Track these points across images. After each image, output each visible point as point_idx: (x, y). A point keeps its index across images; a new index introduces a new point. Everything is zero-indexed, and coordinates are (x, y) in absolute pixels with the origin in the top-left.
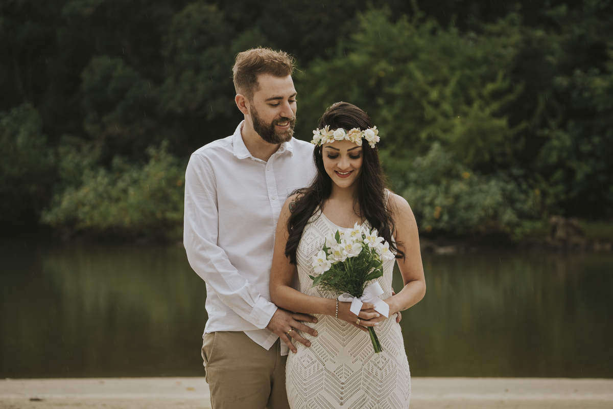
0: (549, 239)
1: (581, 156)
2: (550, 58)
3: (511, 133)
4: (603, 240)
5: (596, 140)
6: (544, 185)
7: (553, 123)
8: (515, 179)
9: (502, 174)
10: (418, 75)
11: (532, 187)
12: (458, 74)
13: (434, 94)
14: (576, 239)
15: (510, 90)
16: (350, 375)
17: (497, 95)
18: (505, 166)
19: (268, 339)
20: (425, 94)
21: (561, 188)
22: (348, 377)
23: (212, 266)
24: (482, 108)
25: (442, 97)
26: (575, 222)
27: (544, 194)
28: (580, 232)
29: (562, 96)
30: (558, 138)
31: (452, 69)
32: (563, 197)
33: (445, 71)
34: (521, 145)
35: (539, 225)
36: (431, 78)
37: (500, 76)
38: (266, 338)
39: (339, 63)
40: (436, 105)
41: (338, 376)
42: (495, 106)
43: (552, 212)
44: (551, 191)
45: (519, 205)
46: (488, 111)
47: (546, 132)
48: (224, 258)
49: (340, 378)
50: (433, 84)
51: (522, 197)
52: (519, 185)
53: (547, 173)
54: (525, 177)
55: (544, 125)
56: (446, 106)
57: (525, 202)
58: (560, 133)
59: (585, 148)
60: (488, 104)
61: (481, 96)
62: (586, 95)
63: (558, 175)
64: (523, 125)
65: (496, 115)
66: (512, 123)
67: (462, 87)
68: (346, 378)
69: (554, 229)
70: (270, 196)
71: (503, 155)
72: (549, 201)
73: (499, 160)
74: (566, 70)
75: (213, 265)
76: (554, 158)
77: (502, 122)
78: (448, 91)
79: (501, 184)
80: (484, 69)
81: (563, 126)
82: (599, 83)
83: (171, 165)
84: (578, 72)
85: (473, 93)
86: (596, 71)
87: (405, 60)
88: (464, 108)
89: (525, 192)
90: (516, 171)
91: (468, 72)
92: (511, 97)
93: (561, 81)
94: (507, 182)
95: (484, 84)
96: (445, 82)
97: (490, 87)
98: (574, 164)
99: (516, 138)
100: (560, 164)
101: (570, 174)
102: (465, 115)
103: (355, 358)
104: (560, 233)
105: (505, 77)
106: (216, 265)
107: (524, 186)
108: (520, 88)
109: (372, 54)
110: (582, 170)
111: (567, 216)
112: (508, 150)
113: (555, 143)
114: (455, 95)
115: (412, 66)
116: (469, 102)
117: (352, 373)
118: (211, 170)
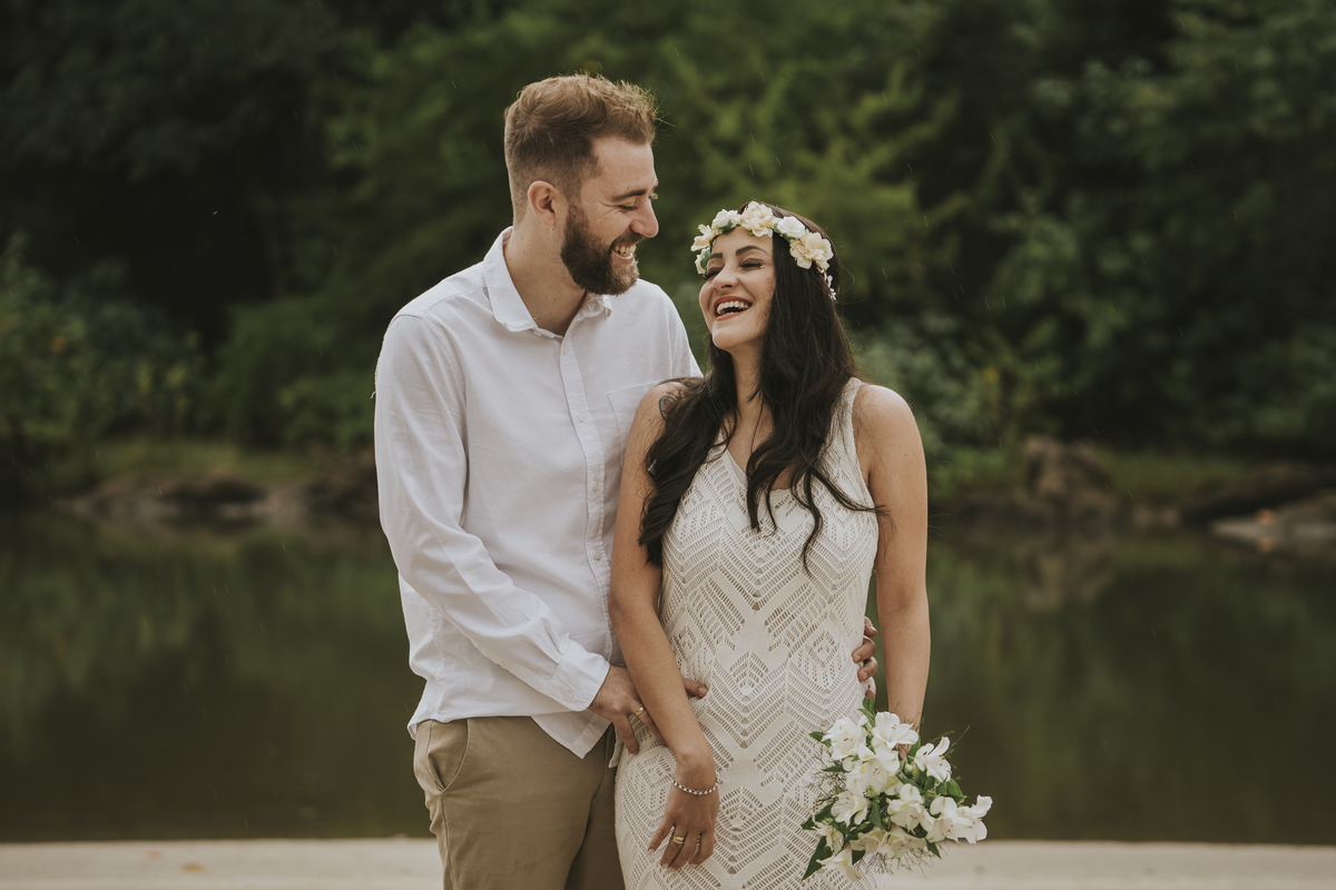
0: (1020, 496)
1: (1100, 285)
2: (1023, 32)
3: (925, 222)
4: (1159, 500)
5: (1141, 242)
6: (1008, 358)
7: (1031, 200)
8: (932, 341)
9: (901, 330)
10: (687, 71)
11: (977, 363)
12: (788, 70)
13: (727, 122)
14: (1089, 497)
15: (920, 114)
16: (754, 813)
17: (887, 126)
18: (907, 310)
19: (584, 733)
20: (704, 120)
21: (1049, 366)
22: (748, 818)
23: (458, 580)
24: (850, 160)
25: (748, 128)
26: (1088, 452)
27: (1009, 381)
28: (1099, 479)
29: (1054, 130)
30: (1044, 238)
31: (774, 57)
32: (1056, 390)
33: (756, 62)
34: (947, 255)
35: (995, 460)
36: (718, 80)
37: (897, 75)
38: (581, 731)
39: (481, 37)
40: (733, 149)
41: (727, 813)
42: (883, 154)
43: (1029, 427)
44: (1028, 373)
45: (944, 410)
46: (866, 166)
47: (1013, 222)
48: (481, 560)
49: (732, 818)
50: (724, 95)
51: (952, 387)
52: (944, 358)
53: (1017, 325)
54: (959, 338)
55: (1009, 203)
56: (759, 154)
57: (956, 401)
58: (1048, 225)
59: (1113, 264)
60: (863, 148)
61: (846, 129)
62: (1117, 126)
63: (1044, 332)
64: (956, 203)
65: (888, 176)
66: (927, 199)
67: (799, 105)
68: (744, 818)
69: (1035, 470)
70: (575, 414)
71: (903, 279)
72: (1022, 399)
73: (892, 292)
74: (1065, 62)
75: (460, 577)
76: (1032, 289)
77: (901, 196)
78: (764, 113)
79: (901, 355)
80: (855, 58)
81: (1055, 208)
82: (1149, 96)
83: (35, 297)
84: (1095, 69)
85: (826, 119)
86: (1140, 65)
87: (651, 33)
88: (804, 158)
89: (960, 376)
90: (937, 322)
91: (813, 65)
92: (924, 132)
93: (1053, 91)
94: (913, 350)
95: (854, 97)
96: (755, 91)
97: (872, 104)
98: (1083, 304)
99: (937, 237)
100: (1048, 306)
101: (1074, 329)
102: (806, 176)
103: (768, 775)
104: (1051, 481)
105: (909, 80)
106: (467, 578)
107: (958, 361)
108: (946, 108)
109: (566, 16)
110: (1104, 320)
111: (1068, 435)
112: (916, 266)
113: (1037, 250)
114: (780, 124)
115: (671, 48)
116: (817, 144)
117: (759, 809)
118: (451, 354)
